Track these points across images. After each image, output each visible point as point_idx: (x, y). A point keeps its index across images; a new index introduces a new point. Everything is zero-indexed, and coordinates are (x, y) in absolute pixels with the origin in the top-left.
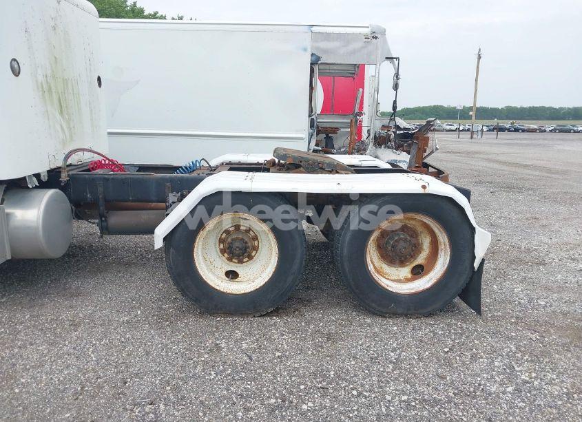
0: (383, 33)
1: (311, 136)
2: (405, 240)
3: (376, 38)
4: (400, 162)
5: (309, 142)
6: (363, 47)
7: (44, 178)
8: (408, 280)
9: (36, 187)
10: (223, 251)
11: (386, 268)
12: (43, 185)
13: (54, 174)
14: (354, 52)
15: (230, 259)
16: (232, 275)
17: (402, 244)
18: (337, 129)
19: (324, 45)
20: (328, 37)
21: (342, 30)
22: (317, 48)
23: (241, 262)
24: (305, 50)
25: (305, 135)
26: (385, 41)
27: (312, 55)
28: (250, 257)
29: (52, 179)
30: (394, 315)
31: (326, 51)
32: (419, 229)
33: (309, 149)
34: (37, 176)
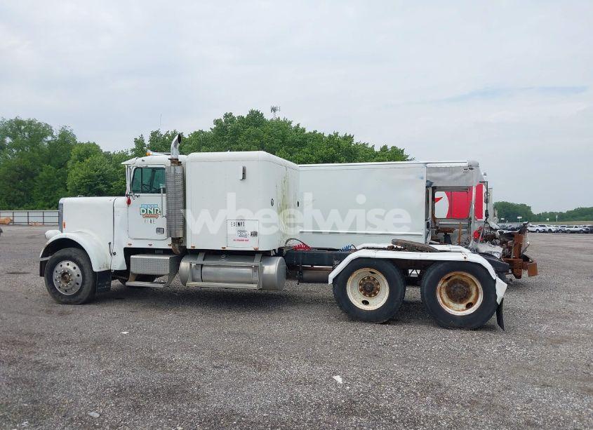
0: (477, 166)
1: (427, 234)
2: (460, 287)
3: (472, 169)
4: (494, 252)
5: (426, 238)
6: (462, 176)
7: (277, 251)
8: (463, 310)
9: (274, 256)
10: (361, 290)
11: (452, 304)
12: (277, 255)
13: (281, 249)
14: (457, 179)
15: (365, 294)
16: (366, 303)
17: (458, 290)
18: (454, 229)
19: (435, 175)
20: (438, 169)
21: (448, 165)
22: (431, 177)
23: (370, 296)
24: (422, 178)
25: (423, 233)
26: (479, 171)
27: (427, 181)
28: (375, 294)
29: (280, 252)
30: (453, 327)
31: (437, 179)
32: (470, 282)
33: (426, 243)
34: (274, 250)
